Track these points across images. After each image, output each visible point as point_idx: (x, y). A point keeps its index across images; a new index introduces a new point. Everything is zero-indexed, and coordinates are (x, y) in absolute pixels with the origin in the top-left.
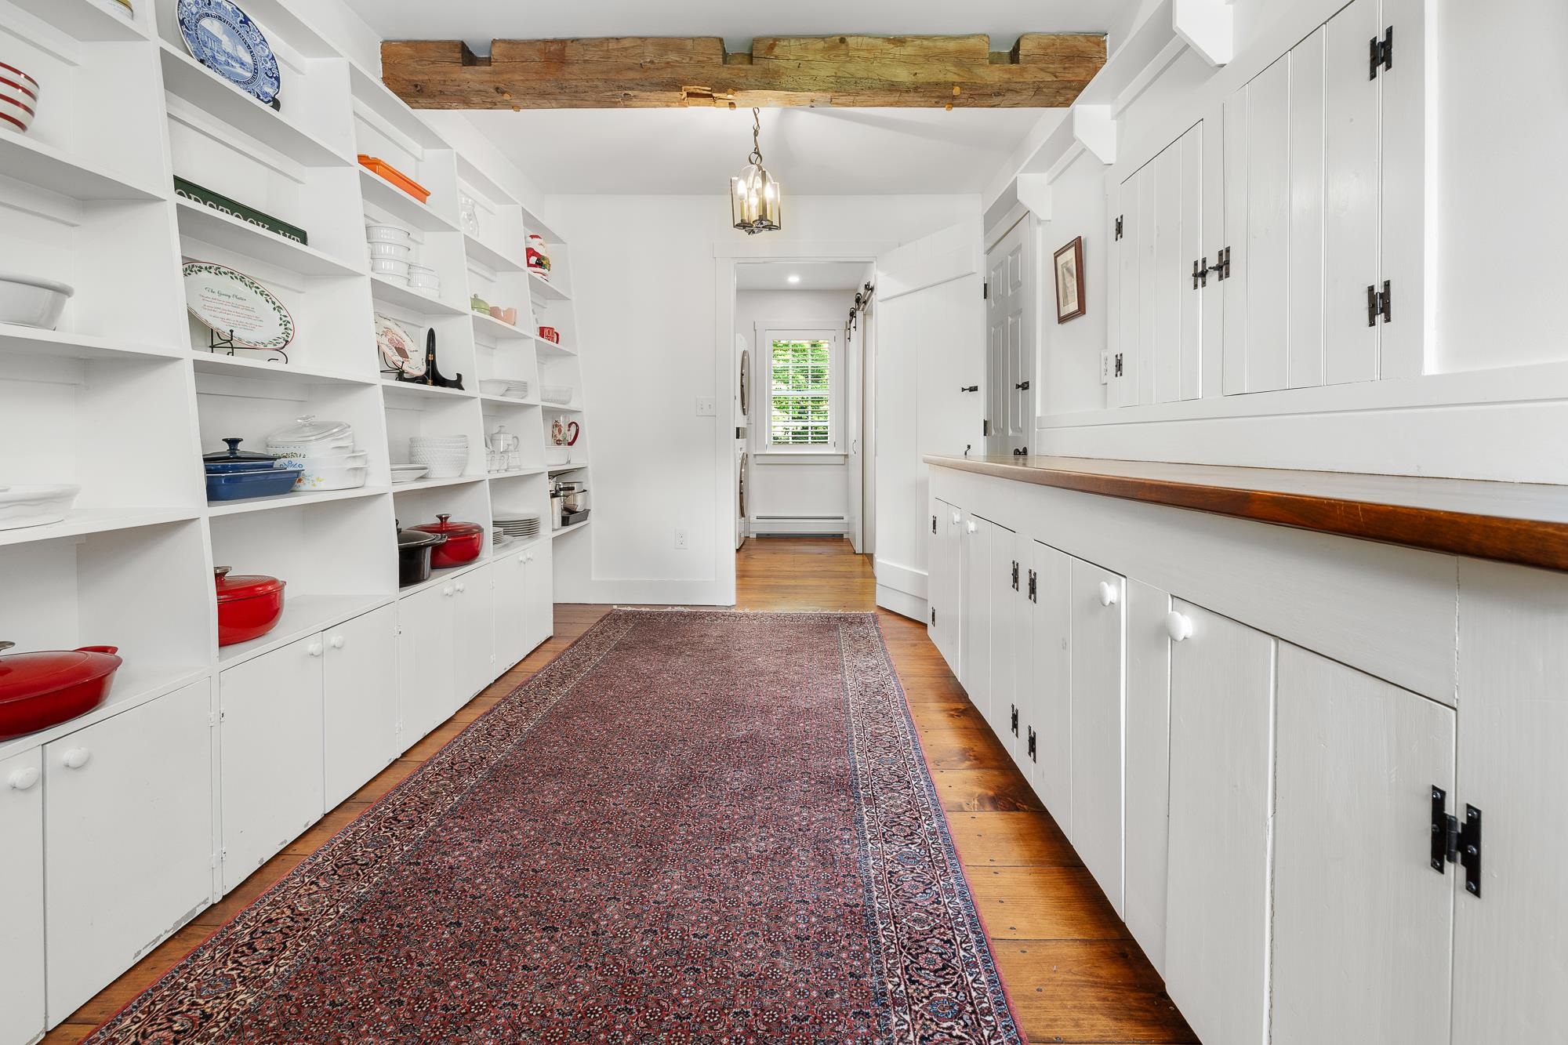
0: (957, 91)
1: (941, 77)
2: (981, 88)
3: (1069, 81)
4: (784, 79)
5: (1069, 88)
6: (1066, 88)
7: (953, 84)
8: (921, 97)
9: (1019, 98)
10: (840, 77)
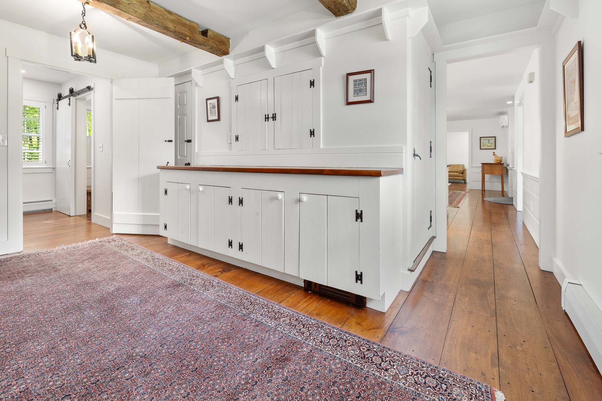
0: (188, 38)
1: (184, 32)
2: (196, 41)
3: (221, 49)
4: (121, 6)
5: (220, 51)
6: (219, 51)
7: (187, 36)
8: (174, 35)
9: (205, 48)
10: (147, 16)
